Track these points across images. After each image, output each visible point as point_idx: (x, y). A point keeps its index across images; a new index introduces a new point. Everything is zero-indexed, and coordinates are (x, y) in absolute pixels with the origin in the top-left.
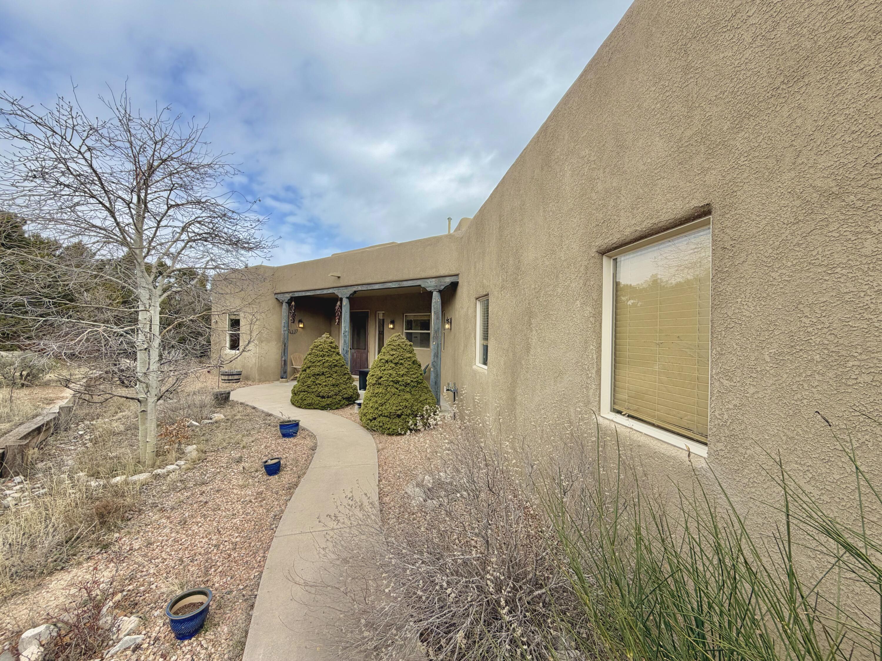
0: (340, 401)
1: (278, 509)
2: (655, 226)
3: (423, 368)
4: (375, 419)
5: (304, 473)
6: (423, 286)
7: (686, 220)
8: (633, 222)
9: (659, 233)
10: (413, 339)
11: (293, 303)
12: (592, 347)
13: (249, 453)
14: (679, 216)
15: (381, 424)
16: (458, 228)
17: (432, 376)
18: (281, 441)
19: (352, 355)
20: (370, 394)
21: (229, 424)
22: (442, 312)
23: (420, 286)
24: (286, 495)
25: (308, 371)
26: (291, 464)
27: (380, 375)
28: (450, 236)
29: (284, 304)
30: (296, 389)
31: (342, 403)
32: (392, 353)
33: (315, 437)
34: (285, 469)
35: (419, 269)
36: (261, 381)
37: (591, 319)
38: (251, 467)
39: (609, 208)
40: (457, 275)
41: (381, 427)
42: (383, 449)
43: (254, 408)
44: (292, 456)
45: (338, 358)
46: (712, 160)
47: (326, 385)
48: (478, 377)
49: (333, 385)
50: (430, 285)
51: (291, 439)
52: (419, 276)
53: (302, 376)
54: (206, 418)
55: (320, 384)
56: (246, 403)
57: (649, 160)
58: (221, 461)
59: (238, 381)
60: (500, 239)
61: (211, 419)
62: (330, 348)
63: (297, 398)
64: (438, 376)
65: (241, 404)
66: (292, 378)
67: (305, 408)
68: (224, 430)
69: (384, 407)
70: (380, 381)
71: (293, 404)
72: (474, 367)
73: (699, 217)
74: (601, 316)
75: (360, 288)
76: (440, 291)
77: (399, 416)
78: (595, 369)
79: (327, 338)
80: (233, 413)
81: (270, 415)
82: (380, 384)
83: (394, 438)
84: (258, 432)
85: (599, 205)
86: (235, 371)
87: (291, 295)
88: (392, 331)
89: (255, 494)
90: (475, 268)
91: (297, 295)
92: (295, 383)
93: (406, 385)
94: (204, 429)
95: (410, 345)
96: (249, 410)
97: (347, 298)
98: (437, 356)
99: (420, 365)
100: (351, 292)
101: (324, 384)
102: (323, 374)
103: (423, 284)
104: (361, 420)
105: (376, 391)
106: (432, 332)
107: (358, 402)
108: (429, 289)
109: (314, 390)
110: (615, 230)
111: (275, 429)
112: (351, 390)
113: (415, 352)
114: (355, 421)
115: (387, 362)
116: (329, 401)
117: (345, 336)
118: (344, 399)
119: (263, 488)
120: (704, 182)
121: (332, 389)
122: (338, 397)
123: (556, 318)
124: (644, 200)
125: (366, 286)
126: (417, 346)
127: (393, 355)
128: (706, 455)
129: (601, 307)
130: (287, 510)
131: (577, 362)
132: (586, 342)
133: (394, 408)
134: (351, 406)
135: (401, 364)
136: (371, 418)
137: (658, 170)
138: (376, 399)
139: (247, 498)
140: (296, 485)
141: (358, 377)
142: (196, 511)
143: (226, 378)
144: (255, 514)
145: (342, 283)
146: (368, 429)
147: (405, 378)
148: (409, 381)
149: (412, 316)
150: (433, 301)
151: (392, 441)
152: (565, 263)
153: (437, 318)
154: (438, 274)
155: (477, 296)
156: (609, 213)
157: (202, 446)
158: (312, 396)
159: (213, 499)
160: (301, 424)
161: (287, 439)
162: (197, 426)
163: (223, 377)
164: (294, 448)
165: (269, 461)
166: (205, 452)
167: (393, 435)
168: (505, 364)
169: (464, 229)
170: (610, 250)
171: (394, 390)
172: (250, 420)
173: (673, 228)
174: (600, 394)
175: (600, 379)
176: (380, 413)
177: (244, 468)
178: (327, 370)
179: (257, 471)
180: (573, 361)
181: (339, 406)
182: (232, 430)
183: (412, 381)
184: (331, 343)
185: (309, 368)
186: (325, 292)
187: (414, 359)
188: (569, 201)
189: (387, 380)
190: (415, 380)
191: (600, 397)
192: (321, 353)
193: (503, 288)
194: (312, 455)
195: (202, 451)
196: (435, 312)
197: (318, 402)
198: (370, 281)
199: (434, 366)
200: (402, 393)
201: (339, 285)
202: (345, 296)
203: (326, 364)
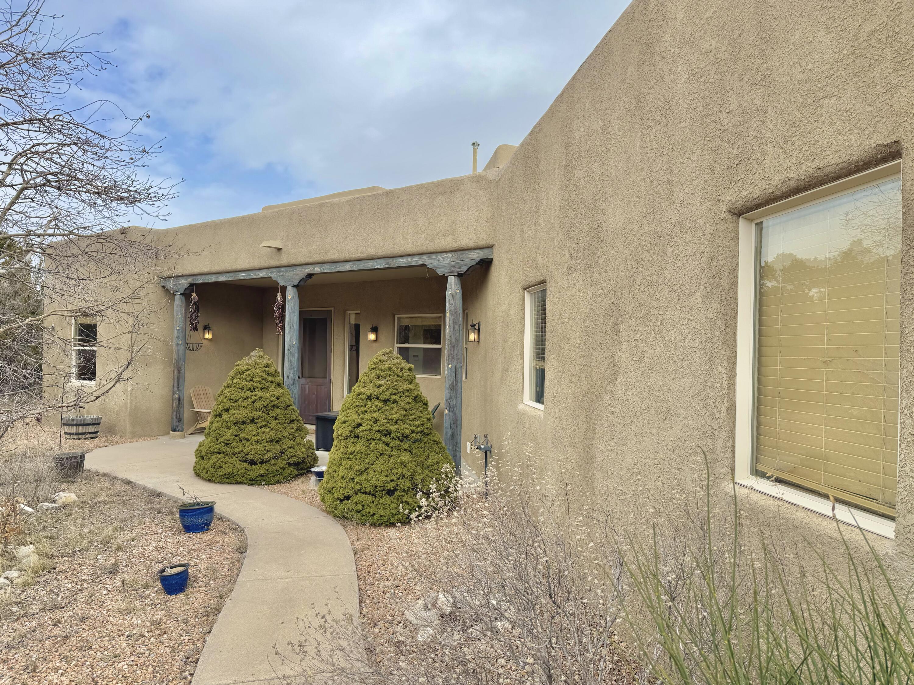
0: (284, 469)
1: (192, 647)
2: (819, 173)
3: (430, 409)
4: (348, 498)
5: (231, 590)
6: (430, 266)
7: (865, 164)
8: (786, 164)
9: (825, 183)
10: (411, 358)
11: (194, 295)
12: (720, 369)
13: (129, 558)
14: (854, 158)
15: (359, 507)
16: (493, 163)
17: (447, 424)
18: (183, 537)
19: (302, 389)
20: (340, 455)
21: (86, 510)
22: (464, 311)
23: (425, 265)
24: (201, 625)
25: (225, 416)
26: (205, 576)
27: (358, 421)
28: (477, 179)
29: (178, 297)
30: (203, 450)
31: (287, 472)
32: (378, 382)
33: (242, 531)
34: (195, 584)
35: (423, 236)
36: (135, 436)
37: (719, 322)
38: (134, 582)
39: (749, 139)
40: (491, 247)
41: (359, 512)
42: (363, 550)
43: (128, 483)
44: (205, 563)
45: (279, 392)
46: (903, 73)
47: (257, 442)
48: (527, 425)
49: (272, 441)
50: (442, 264)
51: (201, 535)
52: (423, 249)
53: (215, 425)
54: (46, 500)
55: (248, 440)
56: (113, 474)
57: (810, 66)
58: (81, 572)
59: (94, 435)
60: (566, 186)
61: (54, 502)
62: (264, 375)
63: (205, 464)
64: (456, 422)
65: (105, 475)
66: (192, 430)
67: (221, 482)
68: (80, 521)
69: (365, 476)
70: (357, 431)
71: (198, 475)
72: (521, 406)
73: (885, 160)
74: (736, 318)
75: (317, 269)
76: (460, 275)
77: (391, 493)
78: (726, 405)
79: (260, 357)
80: (93, 491)
81: (159, 495)
82: (357, 437)
83: (383, 531)
84: (141, 524)
85: (732, 134)
86: (88, 420)
87: (190, 280)
88: (374, 345)
89: (148, 624)
90: (522, 235)
91: (200, 280)
92: (201, 438)
93: (405, 437)
94: (44, 517)
95: (410, 369)
96: (119, 487)
97: (294, 286)
98: (456, 389)
99: (426, 404)
100: (302, 276)
101: (256, 438)
102: (253, 420)
103: (430, 262)
104: (323, 500)
105: (350, 450)
106: (445, 346)
107: (315, 469)
108: (440, 272)
109: (237, 450)
110: (757, 176)
111: (169, 518)
112: (303, 450)
113: (417, 381)
114: (311, 503)
115: (369, 398)
116: (262, 469)
117: (291, 354)
118: (290, 465)
119: (159, 615)
120: (892, 106)
121: (269, 446)
122: (279, 461)
123: (662, 321)
124: (802, 130)
125: (329, 266)
126: (419, 373)
127: (379, 387)
128: (892, 535)
129: (736, 303)
130: (207, 647)
131: (696, 395)
132: (711, 360)
133: (382, 478)
134: (303, 478)
135: (395, 402)
136: (342, 497)
137: (824, 83)
138: (350, 463)
139: (135, 631)
140: (218, 610)
141: (313, 427)
142: (50, 651)
143: (73, 430)
144: (153, 656)
145: (285, 259)
146: (335, 516)
147: (401, 425)
148: (408, 432)
149: (407, 318)
150: (449, 292)
151: (379, 537)
152: (677, 229)
153: (456, 323)
154: (456, 245)
155: (526, 284)
156: (749, 147)
157: (46, 546)
158: (234, 460)
159: (77, 632)
160: (217, 509)
161: (194, 536)
162: (30, 515)
163: (67, 429)
164: (207, 549)
165: (168, 570)
166: (52, 557)
167: (380, 525)
168: (574, 400)
169: (503, 165)
170: (749, 209)
171: (381, 447)
172: (124, 504)
173: (846, 176)
174: (734, 446)
175: (734, 422)
176: (358, 487)
177: (123, 582)
178: (260, 413)
179: (146, 587)
180: (691, 393)
181: (281, 478)
182: (94, 520)
183: (413, 432)
184: (267, 366)
185: (227, 410)
186: (254, 275)
187: (415, 393)
188: (684, 125)
189: (370, 430)
190: (418, 429)
191: (733, 451)
192: (249, 385)
193: (570, 270)
194: (241, 562)
195: (47, 555)
196: (451, 312)
197: (243, 471)
198: (335, 256)
199: (449, 405)
200: (395, 453)
201: (279, 263)
202: (292, 283)
203: (258, 404)
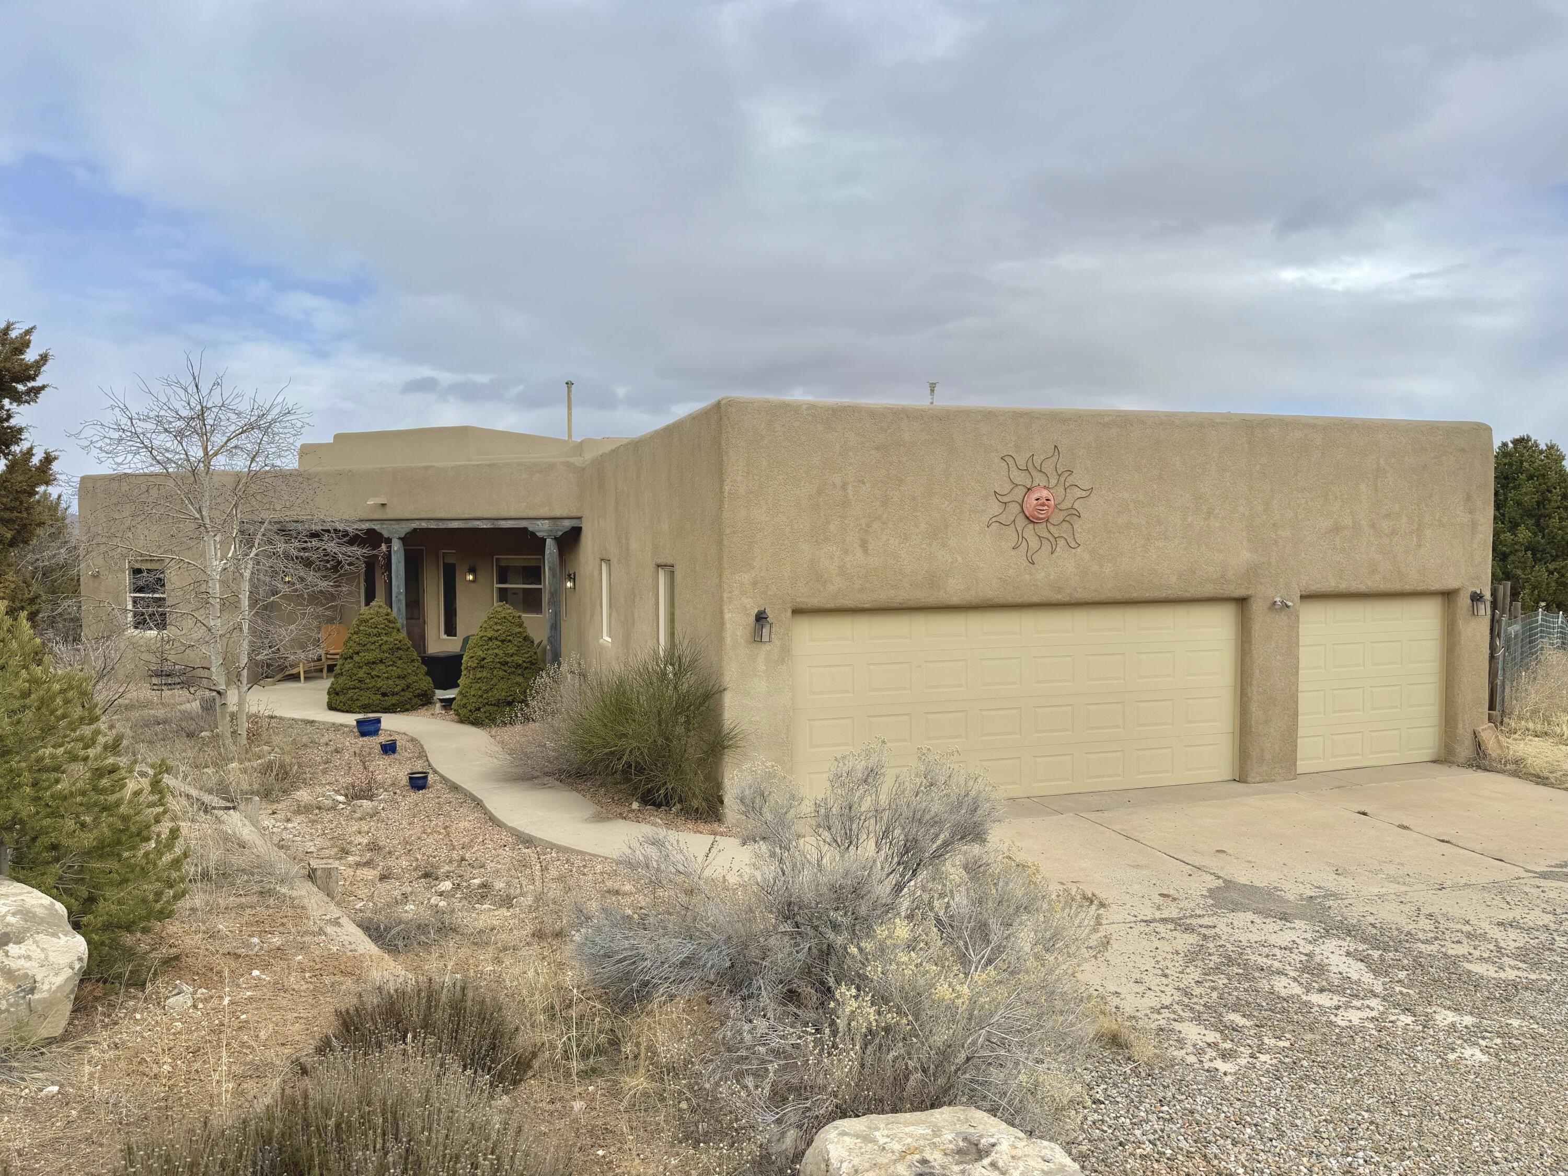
0: (411, 699)
3: (536, 645)
4: (478, 709)
6: (531, 529)
10: (513, 600)
15: (488, 714)
17: (549, 656)
22: (561, 566)
23: (526, 528)
25: (356, 658)
30: (335, 688)
32: (496, 628)
35: (524, 504)
40: (580, 518)
41: (487, 718)
43: (273, 717)
47: (388, 678)
48: (604, 653)
49: (399, 677)
50: (541, 528)
52: (524, 515)
55: (379, 677)
62: (385, 622)
64: (556, 653)
69: (490, 694)
70: (483, 663)
72: (601, 641)
76: (556, 539)
79: (378, 606)
82: (482, 667)
88: (472, 585)
92: (332, 681)
93: (518, 666)
97: (400, 538)
98: (555, 626)
99: (532, 642)
100: (408, 530)
101: (386, 675)
102: (381, 661)
103: (531, 526)
104: (454, 716)
105: (478, 676)
106: (546, 589)
108: (539, 534)
109: (370, 686)
113: (523, 620)
115: (490, 639)
116: (394, 700)
117: (399, 600)
118: (415, 696)
121: (398, 682)
122: (407, 693)
125: (436, 522)
126: (523, 613)
127: (498, 630)
133: (504, 694)
135: (510, 641)
138: (478, 685)
145: (390, 514)
147: (516, 658)
148: (520, 662)
149: (506, 559)
150: (547, 552)
153: (554, 572)
154: (552, 515)
155: (601, 558)
158: (368, 693)
171: (501, 673)
176: (486, 701)
178: (387, 655)
183: (524, 662)
185: (357, 653)
186: (355, 526)
187: (525, 634)
189: (493, 662)
190: (527, 660)
192: (374, 631)
196: (550, 569)
197: (378, 702)
198: (442, 515)
199: (550, 642)
200: (512, 676)
201: (384, 517)
202: (397, 536)
203: (384, 647)
